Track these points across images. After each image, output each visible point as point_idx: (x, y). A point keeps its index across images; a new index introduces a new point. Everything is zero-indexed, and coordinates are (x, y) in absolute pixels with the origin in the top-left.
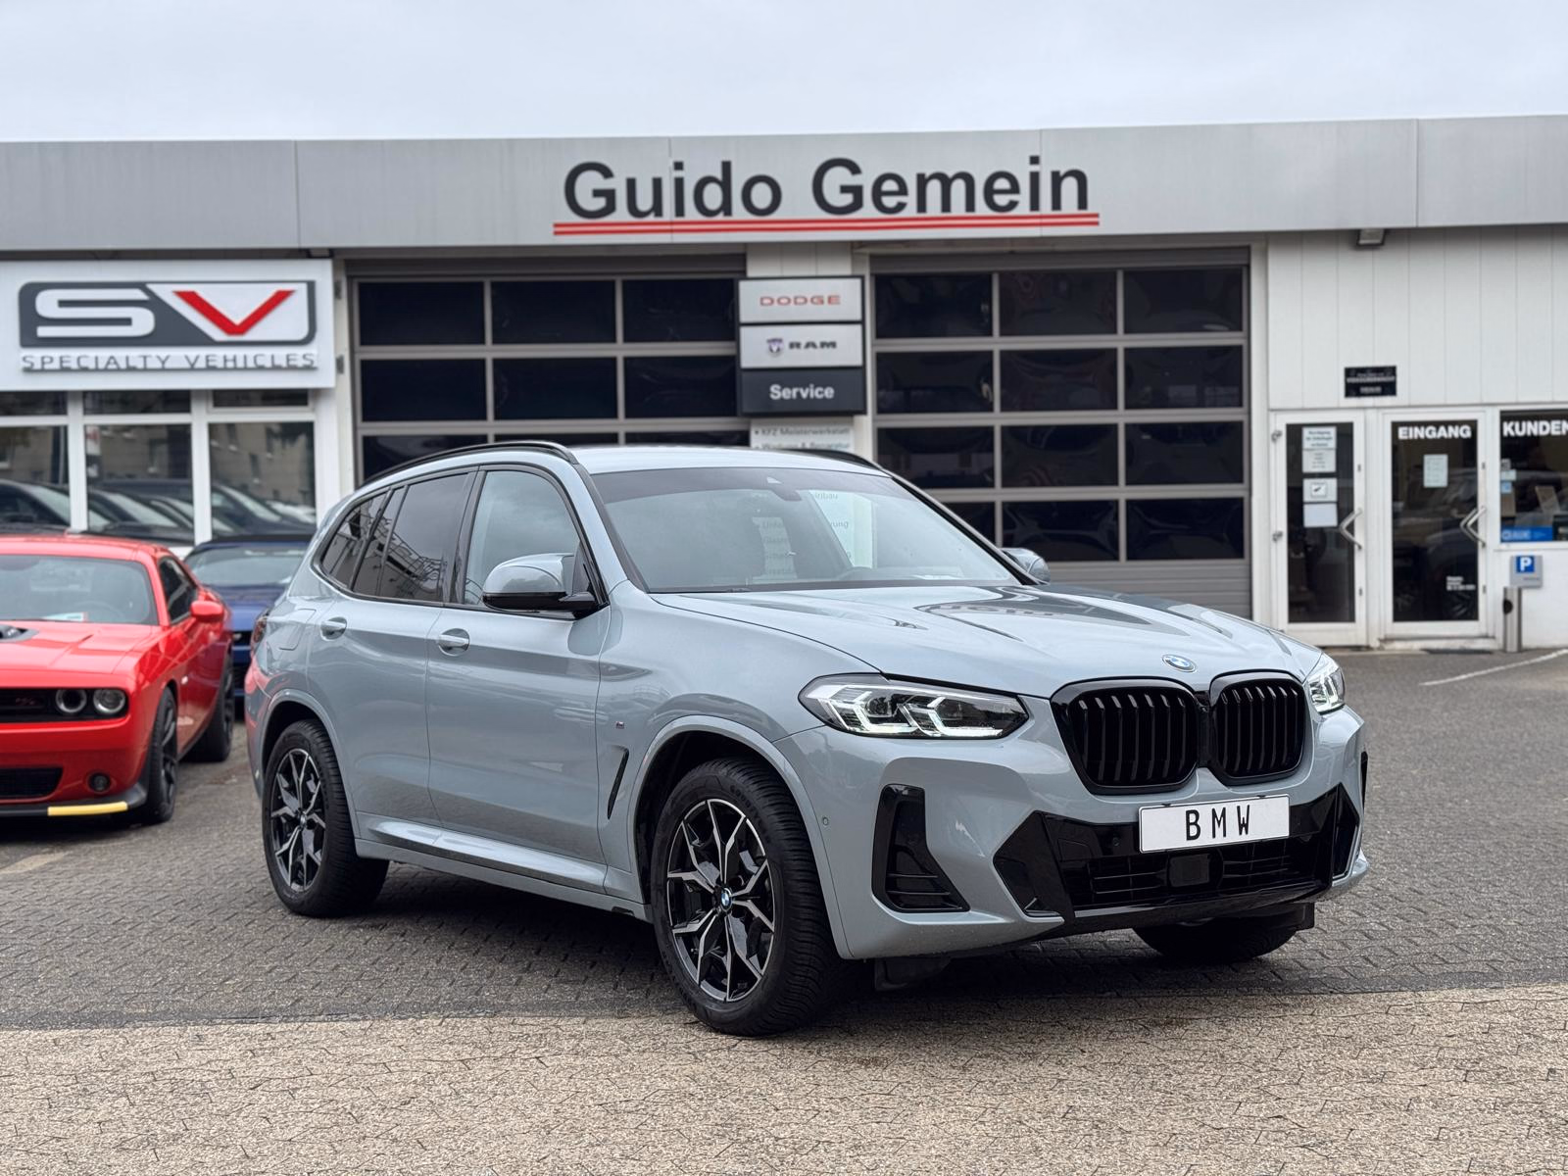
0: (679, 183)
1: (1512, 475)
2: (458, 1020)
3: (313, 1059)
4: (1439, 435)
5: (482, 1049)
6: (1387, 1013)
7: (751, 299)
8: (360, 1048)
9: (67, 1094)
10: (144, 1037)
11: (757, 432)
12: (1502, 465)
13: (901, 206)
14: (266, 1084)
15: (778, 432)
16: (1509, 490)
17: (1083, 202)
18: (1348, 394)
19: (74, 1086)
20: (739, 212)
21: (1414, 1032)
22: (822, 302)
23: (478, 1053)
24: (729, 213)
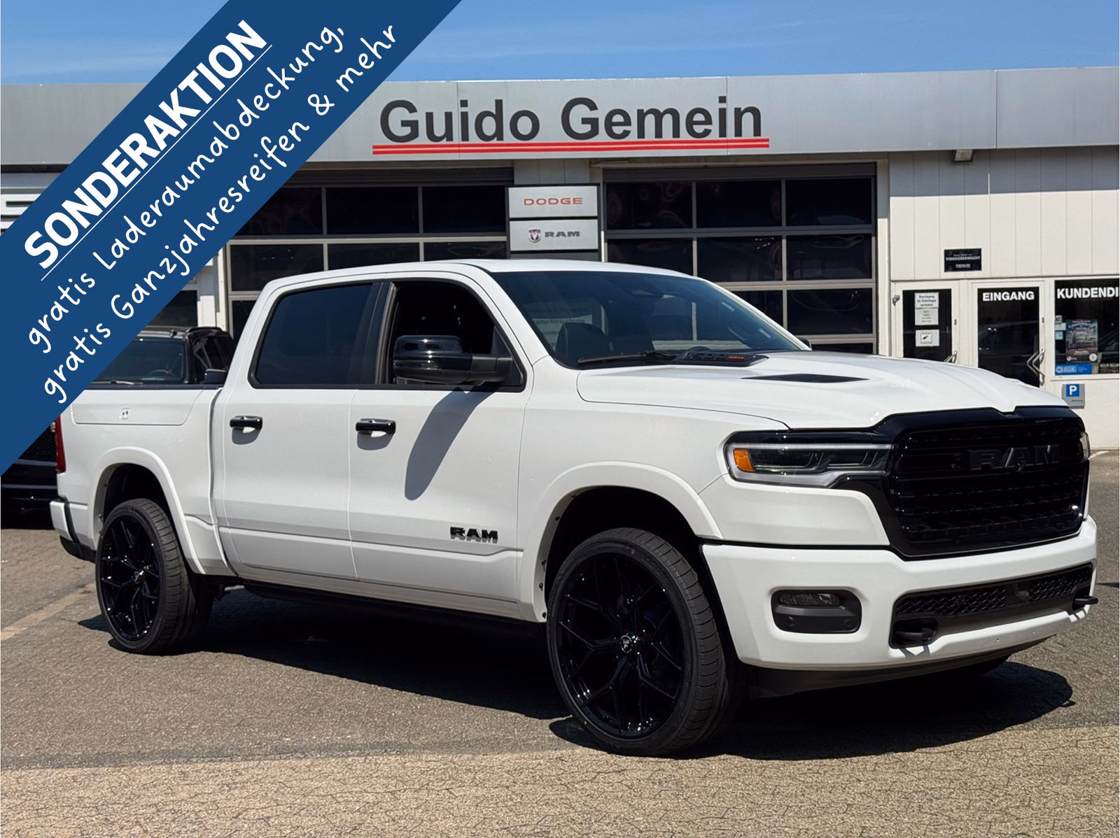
0: (464, 116)
1: (1063, 326)
2: (376, 757)
3: (275, 792)
4: (1011, 299)
5: (404, 782)
6: (1076, 746)
7: (519, 199)
8: (309, 782)
9: (93, 823)
10: (143, 774)
12: (1056, 320)
13: (626, 133)
14: (245, 813)
16: (1061, 338)
17: (757, 131)
18: (947, 269)
19: (97, 817)
20: (508, 137)
21: (1103, 761)
22: (569, 201)
23: (401, 784)
24: (501, 138)
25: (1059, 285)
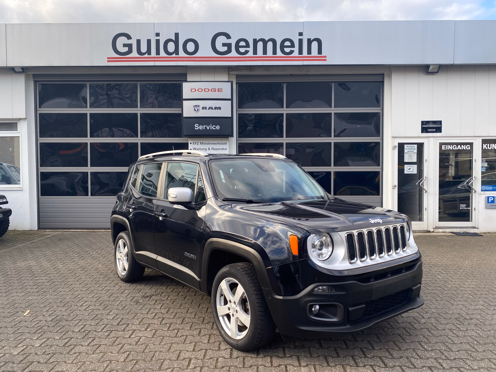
0: (158, 42)
1: (486, 165)
4: (458, 149)
7: (187, 89)
11: (191, 143)
12: (482, 160)
13: (247, 52)
15: (199, 143)
16: (485, 171)
17: (320, 52)
18: (422, 132)
20: (182, 53)
22: (216, 90)
24: (177, 54)
25: (484, 142)
